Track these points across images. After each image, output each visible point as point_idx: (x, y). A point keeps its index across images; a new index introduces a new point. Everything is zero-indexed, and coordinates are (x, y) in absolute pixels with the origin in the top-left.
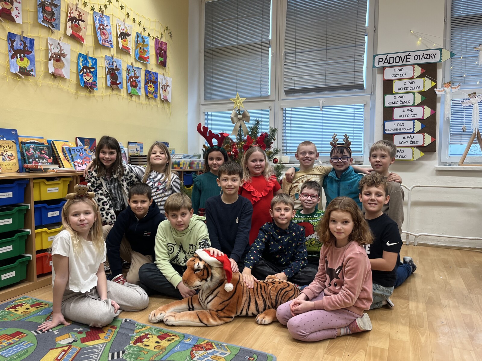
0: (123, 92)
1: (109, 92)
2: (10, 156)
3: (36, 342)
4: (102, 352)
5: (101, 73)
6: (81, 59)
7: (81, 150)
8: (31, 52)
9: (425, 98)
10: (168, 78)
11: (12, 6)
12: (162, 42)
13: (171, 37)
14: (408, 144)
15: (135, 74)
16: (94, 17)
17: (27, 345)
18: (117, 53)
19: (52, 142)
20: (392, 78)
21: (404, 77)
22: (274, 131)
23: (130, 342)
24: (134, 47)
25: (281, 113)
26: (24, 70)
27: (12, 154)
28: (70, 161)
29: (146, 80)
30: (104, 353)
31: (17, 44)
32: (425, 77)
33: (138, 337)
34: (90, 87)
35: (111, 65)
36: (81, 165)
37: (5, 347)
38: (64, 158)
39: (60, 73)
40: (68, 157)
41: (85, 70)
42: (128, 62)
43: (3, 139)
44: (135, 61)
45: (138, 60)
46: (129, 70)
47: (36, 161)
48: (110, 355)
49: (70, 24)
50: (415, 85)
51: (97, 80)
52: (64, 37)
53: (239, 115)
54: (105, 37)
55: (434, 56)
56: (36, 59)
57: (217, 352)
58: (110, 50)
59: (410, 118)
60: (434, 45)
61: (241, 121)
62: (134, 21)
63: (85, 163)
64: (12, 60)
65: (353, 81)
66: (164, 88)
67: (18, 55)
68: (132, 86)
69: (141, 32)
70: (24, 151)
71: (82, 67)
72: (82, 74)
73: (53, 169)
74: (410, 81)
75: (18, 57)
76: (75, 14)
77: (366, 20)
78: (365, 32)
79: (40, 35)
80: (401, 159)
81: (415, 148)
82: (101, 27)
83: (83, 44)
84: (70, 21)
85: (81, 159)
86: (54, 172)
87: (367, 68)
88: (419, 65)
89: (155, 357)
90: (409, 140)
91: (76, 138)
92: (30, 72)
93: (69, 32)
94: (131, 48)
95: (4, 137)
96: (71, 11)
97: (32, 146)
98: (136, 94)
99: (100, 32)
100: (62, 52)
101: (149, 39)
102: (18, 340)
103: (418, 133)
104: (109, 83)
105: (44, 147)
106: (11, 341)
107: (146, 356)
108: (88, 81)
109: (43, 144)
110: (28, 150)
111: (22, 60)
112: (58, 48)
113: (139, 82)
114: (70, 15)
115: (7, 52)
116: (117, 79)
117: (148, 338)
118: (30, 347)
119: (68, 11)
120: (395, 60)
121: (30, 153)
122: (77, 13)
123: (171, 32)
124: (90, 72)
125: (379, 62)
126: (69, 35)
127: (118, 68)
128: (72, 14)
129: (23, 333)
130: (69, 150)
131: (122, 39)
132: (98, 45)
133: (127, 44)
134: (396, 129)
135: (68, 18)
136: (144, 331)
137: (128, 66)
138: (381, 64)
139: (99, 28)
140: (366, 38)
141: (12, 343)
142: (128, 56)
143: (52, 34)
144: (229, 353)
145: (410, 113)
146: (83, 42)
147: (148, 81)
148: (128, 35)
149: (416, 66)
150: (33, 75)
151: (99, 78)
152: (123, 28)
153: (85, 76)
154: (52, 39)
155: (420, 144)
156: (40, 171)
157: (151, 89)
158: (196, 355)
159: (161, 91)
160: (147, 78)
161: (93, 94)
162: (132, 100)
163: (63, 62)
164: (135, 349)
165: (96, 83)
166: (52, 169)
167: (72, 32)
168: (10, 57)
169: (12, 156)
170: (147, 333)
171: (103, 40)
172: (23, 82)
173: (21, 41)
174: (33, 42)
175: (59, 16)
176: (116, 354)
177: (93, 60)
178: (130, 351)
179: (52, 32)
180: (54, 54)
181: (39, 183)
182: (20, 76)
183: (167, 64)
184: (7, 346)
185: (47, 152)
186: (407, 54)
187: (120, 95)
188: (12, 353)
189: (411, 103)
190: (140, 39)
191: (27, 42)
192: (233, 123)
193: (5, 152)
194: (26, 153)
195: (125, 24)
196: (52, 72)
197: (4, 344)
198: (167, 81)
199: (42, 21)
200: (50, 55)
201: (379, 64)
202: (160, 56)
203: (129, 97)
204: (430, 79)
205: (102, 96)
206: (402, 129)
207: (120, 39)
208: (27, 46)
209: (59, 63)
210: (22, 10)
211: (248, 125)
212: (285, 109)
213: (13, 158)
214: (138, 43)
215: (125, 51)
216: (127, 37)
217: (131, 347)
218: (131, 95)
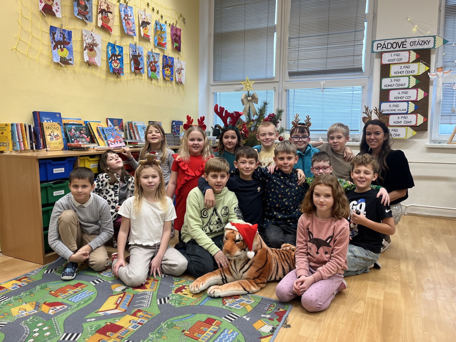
0: (145, 76)
1: (133, 76)
2: (56, 136)
3: (95, 291)
4: (152, 298)
5: (127, 60)
6: (110, 48)
7: (112, 130)
8: (69, 43)
9: (419, 82)
10: (183, 62)
11: (53, 2)
12: (177, 28)
13: (184, 23)
14: (402, 124)
15: (154, 59)
16: (120, 9)
17: (90, 293)
18: (139, 40)
19: (88, 123)
20: (389, 63)
21: (400, 62)
22: (280, 112)
23: (172, 292)
24: (153, 34)
25: (284, 93)
26: (64, 59)
27: (57, 134)
28: (104, 140)
29: (163, 64)
30: (153, 299)
31: (58, 36)
32: (419, 62)
33: (177, 288)
34: (117, 73)
35: (134, 51)
36: (114, 144)
37: (71, 295)
38: (99, 137)
39: (93, 61)
40: (102, 136)
41: (113, 58)
42: (148, 49)
43: (50, 121)
44: (154, 48)
45: (156, 46)
46: (149, 56)
47: (77, 140)
48: (158, 300)
49: (100, 16)
50: (410, 70)
51: (123, 66)
52: (96, 28)
53: (249, 97)
54: (129, 26)
55: (429, 43)
56: (74, 50)
57: (244, 300)
58: (133, 38)
59: (404, 99)
60: (429, 32)
61: (250, 102)
62: (153, 10)
63: (117, 142)
64: (54, 51)
65: (353, 65)
66: (179, 71)
68: (152, 70)
69: (159, 20)
70: (67, 131)
71: (111, 55)
72: (111, 62)
73: (94, 148)
74: (406, 65)
75: (59, 48)
76: (104, 7)
77: (365, 7)
78: (365, 18)
79: (76, 27)
80: (395, 137)
81: (409, 128)
82: (126, 18)
83: (111, 34)
84: (101, 14)
85: (113, 138)
86: (94, 150)
87: (366, 52)
88: (414, 50)
89: (195, 303)
90: (403, 120)
91: (107, 119)
92: (69, 61)
93: (100, 23)
94: (151, 36)
95: (51, 120)
96: (101, 4)
97: (73, 127)
98: (155, 77)
99: (125, 22)
100: (95, 42)
101: (166, 26)
102: (80, 289)
103: (411, 113)
104: (133, 69)
105: (82, 128)
106: (75, 290)
107: (187, 302)
108: (115, 68)
109: (81, 125)
110: (70, 131)
111: (62, 50)
112: (91, 39)
113: (158, 66)
114: (100, 7)
115: (50, 44)
116: (139, 65)
117: (186, 289)
118: (92, 294)
119: (98, 3)
120: (392, 45)
121: (72, 133)
122: (106, 5)
123: (184, 19)
124: (117, 59)
125: (378, 47)
126: (100, 26)
127: (140, 54)
128: (102, 7)
129: (83, 284)
130: (103, 130)
131: (143, 28)
132: (124, 34)
133: (148, 32)
134: (391, 110)
135: (99, 11)
136: (182, 284)
137: (149, 52)
138: (380, 50)
139: (124, 18)
140: (366, 23)
141: (76, 292)
142: (149, 43)
143: (85, 26)
144: (254, 301)
145: (405, 95)
146: (112, 32)
147: (165, 65)
148: (148, 23)
149: (411, 51)
150: (72, 64)
151: (125, 64)
152: (144, 17)
153: (113, 63)
154: (86, 31)
155: (413, 124)
156: (83, 149)
157: (168, 72)
158: (226, 302)
159: (177, 74)
160: (164, 62)
161: (120, 78)
162: (151, 83)
163: (95, 51)
164: (177, 297)
165: (123, 69)
166: (92, 148)
167: (102, 23)
168: (52, 48)
169: (58, 136)
170: (184, 285)
171: (127, 29)
172: (64, 71)
173: (61, 33)
174: (70, 34)
175: (91, 9)
176: (162, 300)
177: (120, 48)
178: (174, 298)
179: (86, 24)
180: (88, 44)
181: (84, 159)
182: (61, 65)
183: (181, 49)
184: (73, 294)
185: (85, 132)
186: (403, 40)
187: (142, 79)
188: (79, 299)
189: (406, 86)
190: (158, 27)
191: (65, 34)
192: (243, 104)
193: (52, 132)
194: (69, 134)
195: (146, 14)
196: (87, 61)
197: (70, 292)
198: (181, 64)
199: (78, 14)
200: (85, 45)
201: (377, 49)
202: (175, 42)
203: (149, 81)
204: (424, 64)
205: (127, 81)
206: (396, 110)
207: (142, 27)
208: (66, 37)
209: (92, 52)
210: (61, 5)
211: (257, 107)
212: (289, 90)
213: (59, 138)
214: (157, 31)
215: (145, 38)
216: (147, 25)
217: (173, 295)
218: (151, 78)
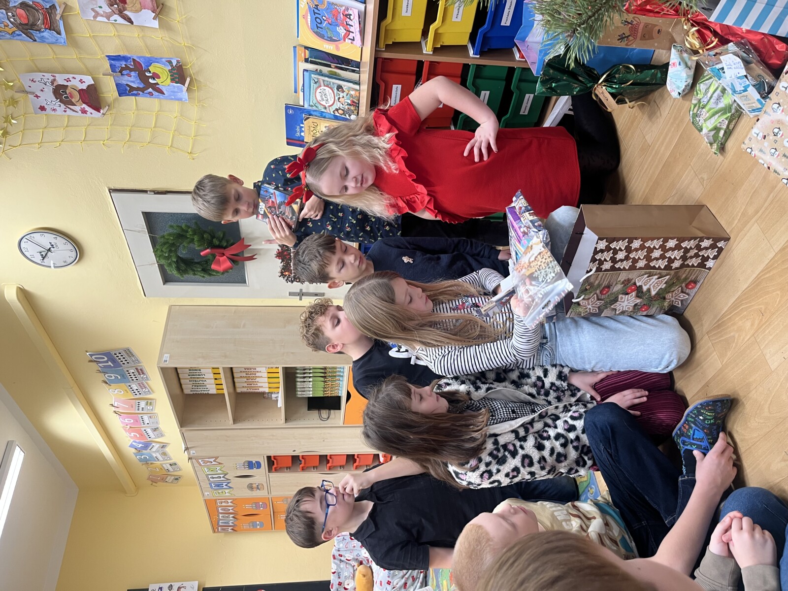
8: (134, 59)
26: (174, 74)
31: (132, 80)
67: (151, 81)
92: (174, 64)
111: (156, 76)
150: (178, 62)
168: (161, 96)
200: (120, 20)
